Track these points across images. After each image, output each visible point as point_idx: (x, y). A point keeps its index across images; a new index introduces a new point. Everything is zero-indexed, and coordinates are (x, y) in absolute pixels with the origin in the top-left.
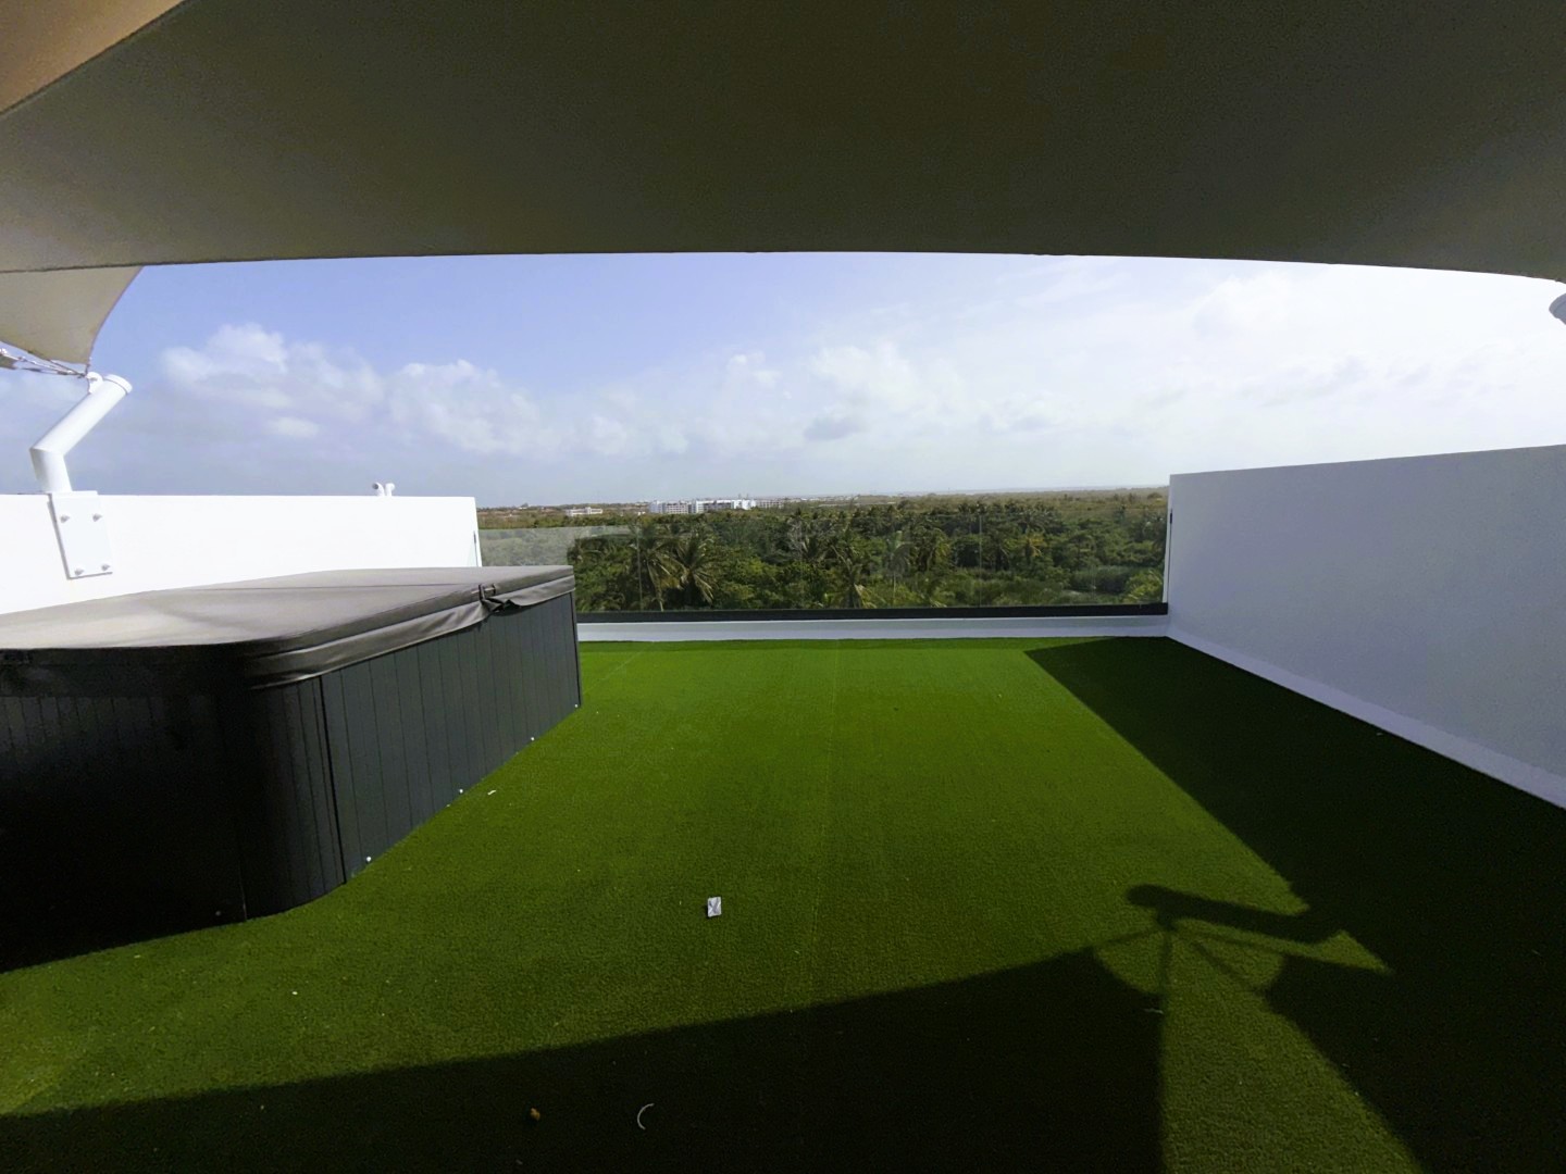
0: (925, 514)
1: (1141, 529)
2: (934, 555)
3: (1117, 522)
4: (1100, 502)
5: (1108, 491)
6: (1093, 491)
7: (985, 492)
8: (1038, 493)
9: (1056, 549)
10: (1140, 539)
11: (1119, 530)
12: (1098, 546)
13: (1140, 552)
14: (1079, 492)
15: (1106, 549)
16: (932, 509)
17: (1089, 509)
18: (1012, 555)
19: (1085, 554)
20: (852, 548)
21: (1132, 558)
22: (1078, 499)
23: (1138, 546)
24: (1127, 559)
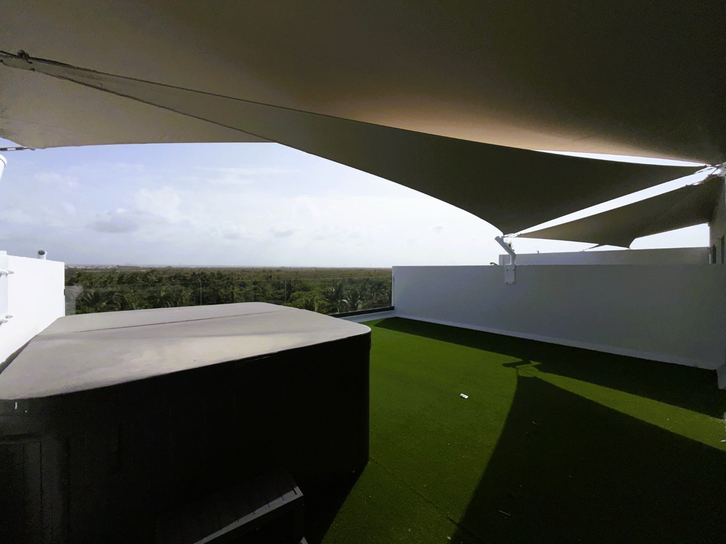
0: (171, 277)
1: (279, 285)
2: (182, 299)
3: (268, 281)
4: (258, 273)
5: (259, 269)
6: (253, 268)
7: (201, 267)
8: (229, 268)
9: (245, 294)
10: (279, 289)
11: (269, 285)
12: (263, 292)
13: (279, 294)
14: (248, 268)
15: (266, 293)
16: (174, 275)
17: (254, 276)
18: (225, 297)
19: (258, 295)
20: (125, 297)
21: (277, 296)
22: (248, 271)
23: (279, 291)
24: (275, 297)
